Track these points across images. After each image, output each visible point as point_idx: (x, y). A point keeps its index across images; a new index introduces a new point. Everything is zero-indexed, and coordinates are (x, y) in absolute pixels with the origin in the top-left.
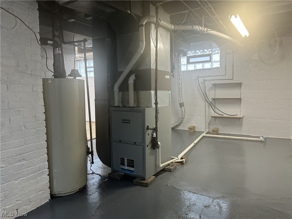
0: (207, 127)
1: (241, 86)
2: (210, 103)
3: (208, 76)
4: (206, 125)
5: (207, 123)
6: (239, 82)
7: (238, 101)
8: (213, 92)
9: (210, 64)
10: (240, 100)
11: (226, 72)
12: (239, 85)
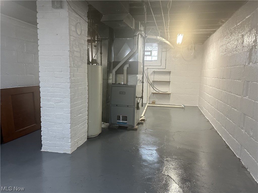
0: (148, 100)
1: (170, 73)
2: (150, 83)
3: (150, 66)
4: (147, 99)
5: (148, 98)
6: (169, 71)
7: (168, 83)
8: (152, 76)
9: (150, 57)
10: (169, 82)
11: (161, 64)
12: (169, 73)
